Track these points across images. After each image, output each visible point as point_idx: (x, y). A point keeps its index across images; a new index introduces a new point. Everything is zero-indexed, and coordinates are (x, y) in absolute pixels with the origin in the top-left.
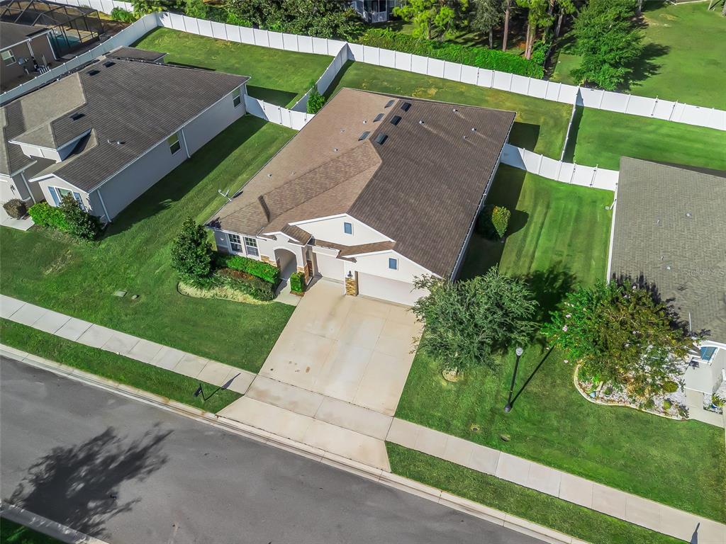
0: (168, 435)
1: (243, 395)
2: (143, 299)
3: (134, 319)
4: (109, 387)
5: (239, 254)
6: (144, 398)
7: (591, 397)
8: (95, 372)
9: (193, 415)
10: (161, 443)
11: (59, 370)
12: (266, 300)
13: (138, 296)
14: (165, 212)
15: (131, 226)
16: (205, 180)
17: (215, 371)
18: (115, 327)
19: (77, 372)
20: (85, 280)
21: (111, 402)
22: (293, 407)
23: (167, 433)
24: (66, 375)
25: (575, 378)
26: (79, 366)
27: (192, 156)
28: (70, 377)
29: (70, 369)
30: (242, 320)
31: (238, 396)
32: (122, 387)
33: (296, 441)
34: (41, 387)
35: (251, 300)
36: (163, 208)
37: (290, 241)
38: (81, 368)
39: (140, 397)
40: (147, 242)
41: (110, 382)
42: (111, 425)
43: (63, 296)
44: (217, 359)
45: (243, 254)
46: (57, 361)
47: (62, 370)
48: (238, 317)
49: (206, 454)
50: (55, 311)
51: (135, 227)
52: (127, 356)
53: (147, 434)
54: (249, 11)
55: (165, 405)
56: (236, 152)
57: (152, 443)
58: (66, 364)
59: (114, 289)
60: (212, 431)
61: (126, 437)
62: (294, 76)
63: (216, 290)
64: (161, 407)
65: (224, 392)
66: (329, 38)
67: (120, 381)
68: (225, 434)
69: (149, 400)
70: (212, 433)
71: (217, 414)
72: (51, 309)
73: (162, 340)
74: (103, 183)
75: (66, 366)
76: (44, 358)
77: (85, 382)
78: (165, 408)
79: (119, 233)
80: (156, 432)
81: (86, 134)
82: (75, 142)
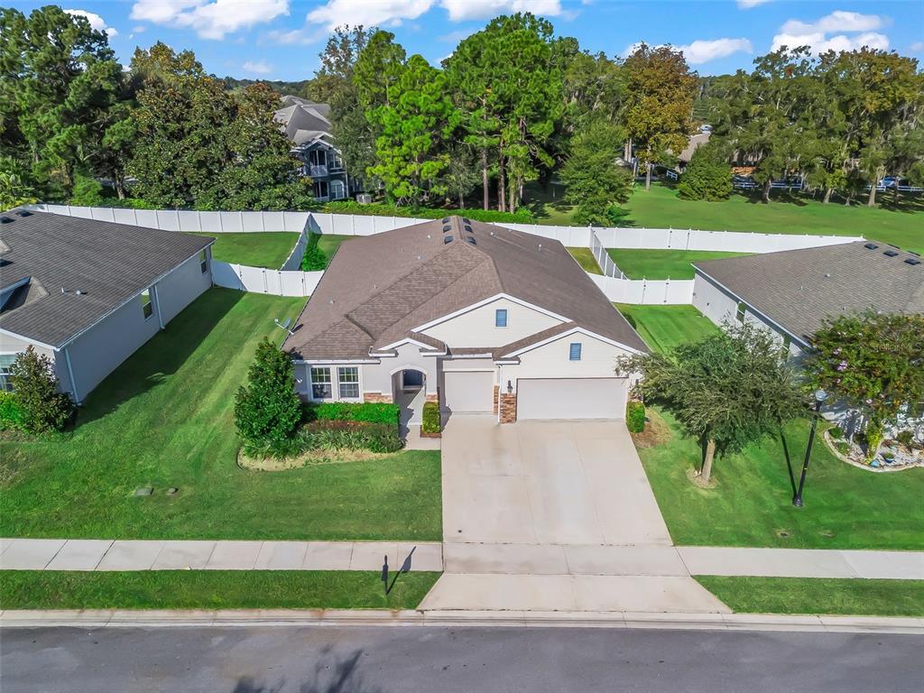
0: (356, 658)
1: (443, 572)
2: (188, 491)
3: (189, 518)
4: (198, 620)
5: (326, 400)
6: (277, 620)
7: (875, 467)
8: (160, 605)
9: (379, 620)
10: (355, 675)
11: (86, 621)
12: (394, 451)
13: (177, 490)
14: (161, 387)
15: (117, 408)
16: (200, 350)
17: (373, 553)
18: (160, 536)
19: (121, 614)
20: (66, 486)
21: (217, 640)
22: (528, 568)
23: (353, 656)
24: (103, 625)
25: (839, 455)
26: (121, 604)
27: (166, 327)
28: (109, 625)
29: (106, 613)
30: (373, 481)
31: (435, 576)
32: (223, 614)
33: (569, 611)
34: (62, 656)
35: (369, 455)
36: (156, 383)
37: (422, 350)
38: (129, 606)
39: (267, 620)
40: (152, 424)
41: (197, 614)
42: (240, 674)
43: (35, 514)
44: (366, 537)
45: (335, 398)
46: (72, 607)
47: (91, 618)
48: (364, 478)
49: (445, 668)
50: (29, 537)
51: (124, 408)
52: (207, 568)
53: (318, 669)
54: (168, 192)
55: (321, 619)
56: (225, 320)
57: (338, 678)
58: (94, 607)
59: (126, 489)
60: (428, 633)
61: (282, 683)
62: (250, 253)
63: (307, 456)
64: (317, 624)
65: (408, 575)
66: (285, 210)
67: (217, 606)
68: (453, 633)
69: (286, 620)
70: (430, 635)
71: (419, 608)
72: (18, 536)
73: (258, 535)
74: (75, 337)
75: (96, 611)
76: (41, 608)
77: (145, 625)
78: (323, 624)
79: (101, 417)
80: (331, 661)
81: (23, 282)
82: (8, 292)
